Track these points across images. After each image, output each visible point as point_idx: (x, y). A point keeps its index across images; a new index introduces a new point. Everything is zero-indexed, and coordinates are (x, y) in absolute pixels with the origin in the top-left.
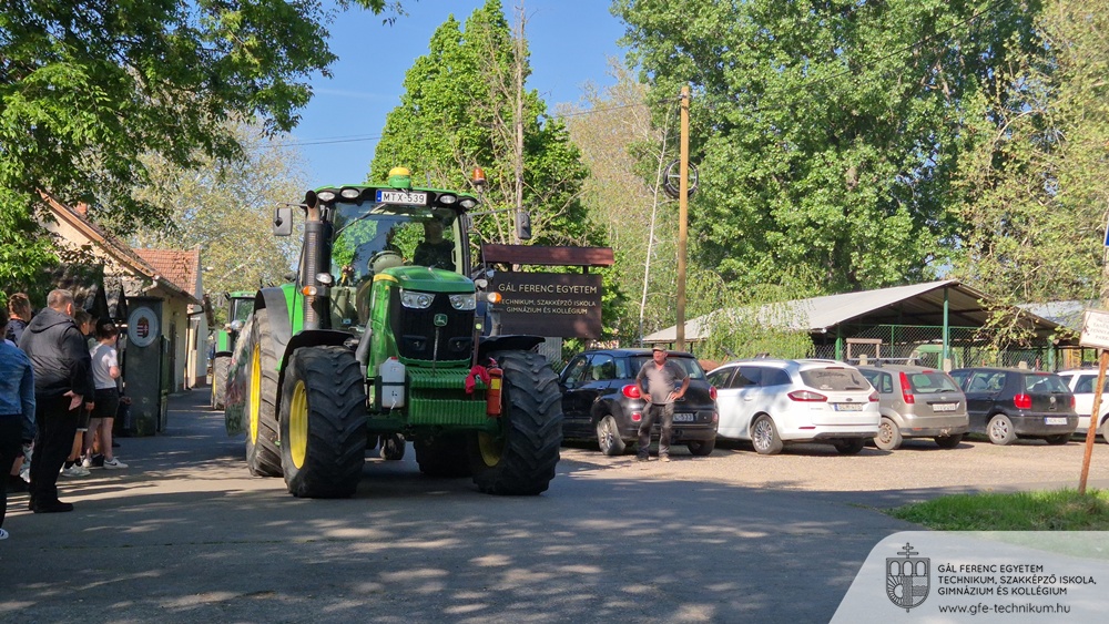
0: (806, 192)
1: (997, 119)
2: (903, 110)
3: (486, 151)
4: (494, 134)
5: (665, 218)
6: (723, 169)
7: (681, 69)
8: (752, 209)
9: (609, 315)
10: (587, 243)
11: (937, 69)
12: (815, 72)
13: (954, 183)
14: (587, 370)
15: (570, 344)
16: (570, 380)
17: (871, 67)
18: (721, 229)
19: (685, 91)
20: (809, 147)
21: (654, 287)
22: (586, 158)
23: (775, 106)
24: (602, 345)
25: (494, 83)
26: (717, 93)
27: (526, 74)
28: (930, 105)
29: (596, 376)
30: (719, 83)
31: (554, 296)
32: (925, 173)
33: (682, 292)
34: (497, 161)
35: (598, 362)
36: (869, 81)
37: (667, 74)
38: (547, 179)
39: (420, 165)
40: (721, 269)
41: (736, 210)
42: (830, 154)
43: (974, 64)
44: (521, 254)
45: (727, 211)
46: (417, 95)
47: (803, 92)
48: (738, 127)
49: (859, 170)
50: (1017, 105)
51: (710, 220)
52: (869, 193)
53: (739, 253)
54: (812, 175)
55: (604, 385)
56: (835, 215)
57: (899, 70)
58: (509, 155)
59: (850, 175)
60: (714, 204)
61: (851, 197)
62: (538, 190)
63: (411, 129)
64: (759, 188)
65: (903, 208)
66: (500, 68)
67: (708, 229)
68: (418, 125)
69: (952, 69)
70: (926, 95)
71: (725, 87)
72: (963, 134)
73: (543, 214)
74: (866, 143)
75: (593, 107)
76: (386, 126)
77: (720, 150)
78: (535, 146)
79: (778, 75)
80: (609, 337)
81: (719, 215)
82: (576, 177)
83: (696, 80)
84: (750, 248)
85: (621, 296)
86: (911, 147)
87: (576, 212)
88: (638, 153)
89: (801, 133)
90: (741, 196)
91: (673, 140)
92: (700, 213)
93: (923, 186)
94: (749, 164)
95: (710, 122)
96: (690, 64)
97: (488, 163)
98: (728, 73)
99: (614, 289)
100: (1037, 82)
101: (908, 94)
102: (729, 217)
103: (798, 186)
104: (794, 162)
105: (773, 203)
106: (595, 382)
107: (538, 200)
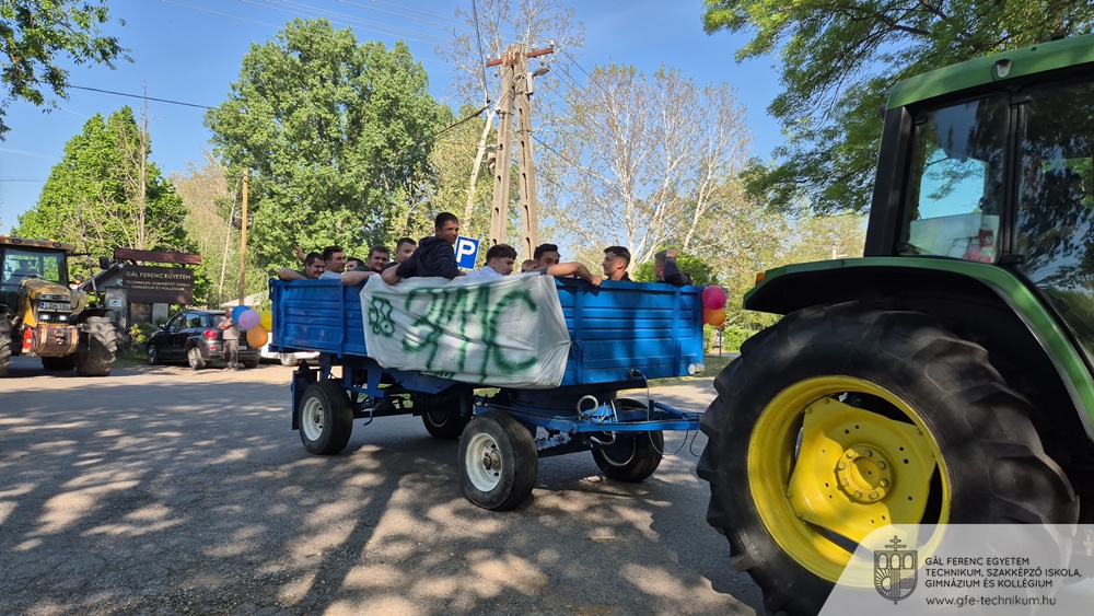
0: (315, 231)
1: (411, 203)
2: (365, 194)
3: (120, 195)
4: (126, 186)
5: (235, 240)
6: (269, 216)
7: (246, 160)
8: (286, 239)
9: (200, 292)
10: (186, 251)
11: (382, 176)
12: (319, 170)
13: (390, 232)
14: (183, 322)
15: (175, 307)
16: (172, 328)
17: (350, 171)
18: (268, 248)
19: (245, 171)
20: (317, 208)
21: (228, 277)
22: (186, 203)
23: (298, 185)
24: (195, 308)
25: (126, 155)
26: (266, 175)
27: (148, 152)
28: (378, 192)
29: (188, 325)
30: (267, 170)
31: (163, 280)
32: (376, 226)
33: (243, 282)
34: (128, 200)
35: (190, 317)
36: (348, 178)
37: (238, 162)
38: (161, 213)
39: (74, 199)
40: (268, 269)
41: (277, 238)
42: (328, 213)
43: (400, 175)
44: (144, 255)
45: (271, 239)
46: (74, 157)
47: (314, 180)
48: (278, 194)
49: (343, 222)
50: (420, 197)
51: (261, 243)
52: (348, 234)
53: (278, 261)
54: (318, 223)
55: (193, 330)
57: (364, 174)
58: (136, 198)
59: (338, 225)
60: (264, 235)
61: (338, 235)
62: (155, 220)
63: (69, 177)
64: (290, 228)
65: (365, 242)
66: (131, 147)
67: (261, 248)
68: (74, 175)
69: (390, 176)
70: (377, 188)
71: (271, 172)
72: (394, 209)
73: (159, 233)
74: (347, 209)
75: (192, 175)
76: (50, 173)
77: (268, 205)
78: (154, 193)
79: (300, 169)
80: (200, 304)
81: (267, 240)
82: (179, 213)
83: (255, 167)
84: (284, 259)
85: (207, 282)
86: (370, 213)
87: (180, 233)
88: (220, 203)
89: (313, 201)
90: (279, 231)
91: (240, 199)
92: (256, 238)
93: (376, 232)
94: (284, 215)
95: (262, 191)
96: (251, 158)
97: (122, 202)
98: (273, 165)
99: (203, 277)
100: (429, 187)
101: (368, 186)
102: (272, 242)
103: (311, 227)
104: (309, 215)
105: (297, 236)
106: (188, 329)
107: (155, 225)
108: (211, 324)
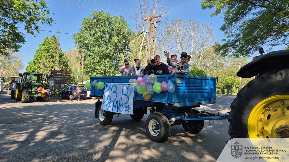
1: (124, 57)
2: (113, 55)
3: (53, 57)
4: (54, 54)
5: (81, 67)
6: (89, 61)
7: (83, 47)
8: (93, 67)
9: (72, 81)
10: (69, 70)
11: (117, 50)
12: (101, 49)
13: (119, 65)
14: (68, 88)
15: (66, 85)
16: (65, 90)
17: (109, 49)
18: (89, 69)
19: (83, 50)
20: (101, 59)
21: (79, 77)
22: (69, 58)
23: (96, 53)
24: (71, 85)
25: (54, 47)
27: (59, 46)
29: (69, 89)
30: (88, 50)
31: (63, 78)
32: (116, 63)
33: (83, 78)
34: (54, 58)
35: (70, 87)
36: (108, 51)
37: (81, 48)
38: (62, 61)
39: (42, 58)
40: (89, 75)
41: (91, 67)
42: (104, 60)
43: (122, 50)
44: (58, 72)
46: (42, 48)
47: (100, 52)
48: (91, 55)
49: (107, 62)
50: (127, 55)
51: (87, 68)
52: (109, 65)
53: (91, 73)
54: (101, 63)
55: (71, 90)
56: (104, 68)
57: (112, 50)
58: (56, 57)
59: (106, 63)
60: (88, 66)
61: (106, 66)
62: (61, 63)
63: (40, 53)
64: (94, 64)
65: (113, 67)
66: (55, 45)
67: (87, 69)
68: (42, 52)
69: (119, 50)
70: (116, 53)
72: (120, 59)
73: (62, 66)
74: (108, 59)
75: (70, 51)
76: (36, 52)
77: (89, 58)
78: (61, 56)
79: (97, 49)
80: (72, 84)
81: (89, 67)
82: (67, 61)
83: (85, 49)
84: (93, 72)
85: (74, 78)
86: (114, 60)
87: (67, 66)
88: (77, 58)
89: (100, 57)
90: (91, 65)
91: (82, 57)
92: (86, 67)
93: (116, 65)
94: (93, 61)
95: (87, 55)
96: (84, 47)
97: (53, 58)
98: (90, 48)
99: (73, 77)
100: (129, 53)
101: (113, 53)
102: (90, 68)
103: (99, 64)
104: (99, 61)
105: (96, 66)
106: (69, 90)
107: (61, 64)
108: (75, 89)
